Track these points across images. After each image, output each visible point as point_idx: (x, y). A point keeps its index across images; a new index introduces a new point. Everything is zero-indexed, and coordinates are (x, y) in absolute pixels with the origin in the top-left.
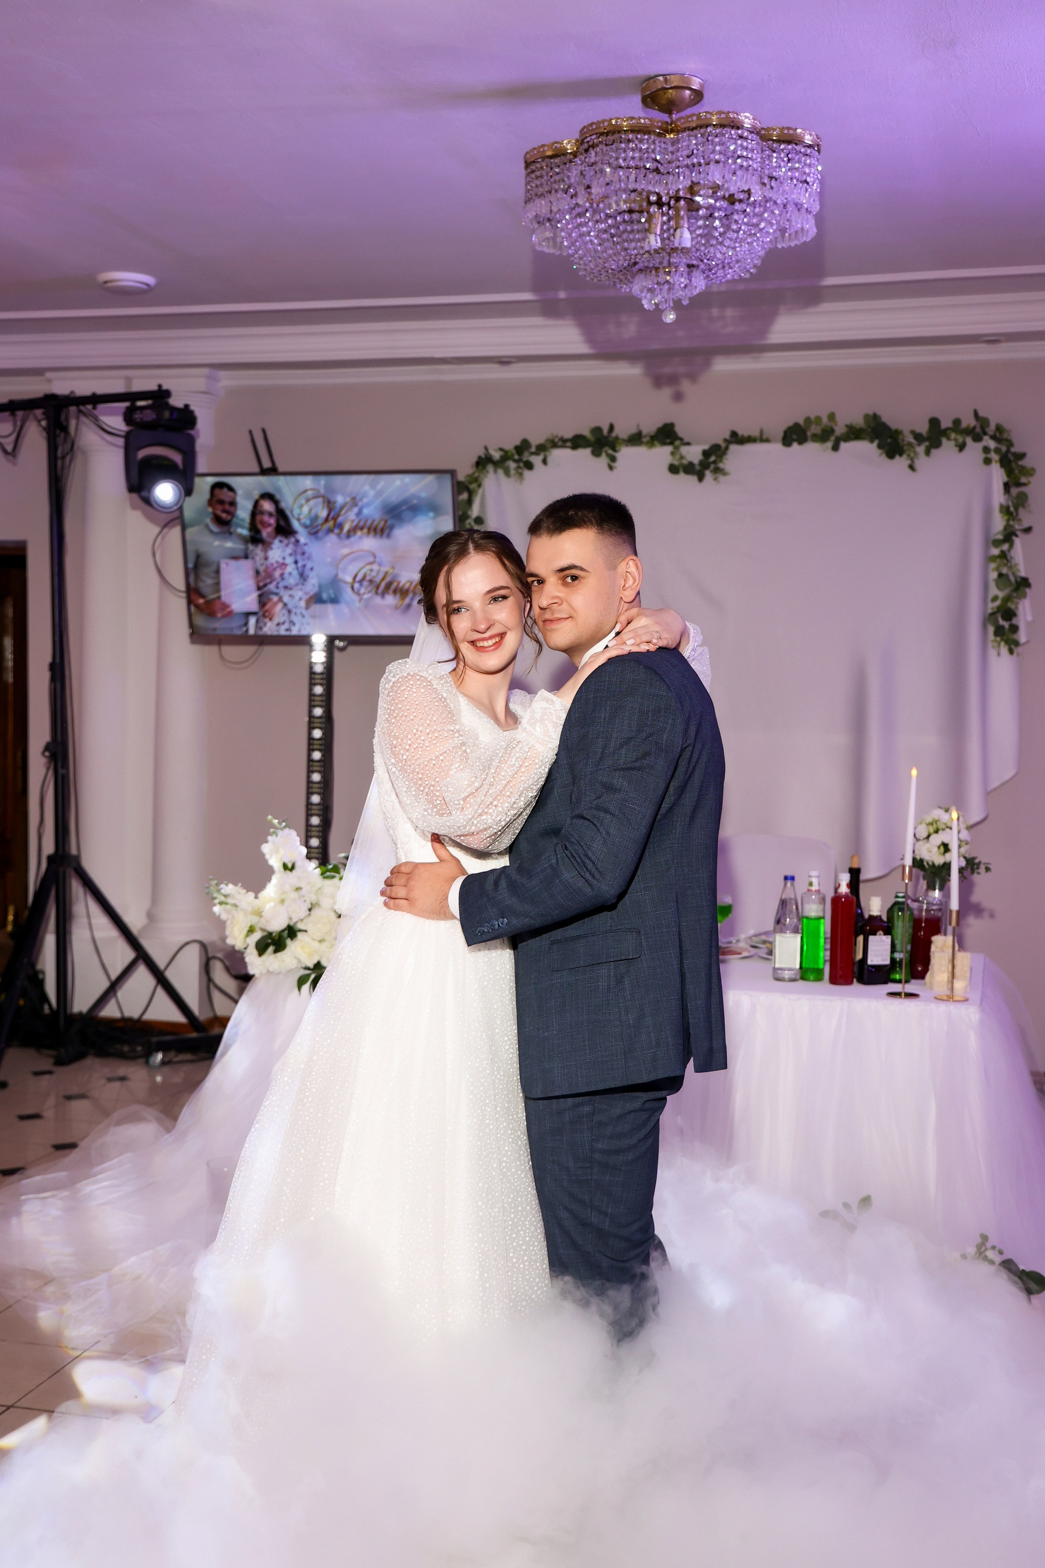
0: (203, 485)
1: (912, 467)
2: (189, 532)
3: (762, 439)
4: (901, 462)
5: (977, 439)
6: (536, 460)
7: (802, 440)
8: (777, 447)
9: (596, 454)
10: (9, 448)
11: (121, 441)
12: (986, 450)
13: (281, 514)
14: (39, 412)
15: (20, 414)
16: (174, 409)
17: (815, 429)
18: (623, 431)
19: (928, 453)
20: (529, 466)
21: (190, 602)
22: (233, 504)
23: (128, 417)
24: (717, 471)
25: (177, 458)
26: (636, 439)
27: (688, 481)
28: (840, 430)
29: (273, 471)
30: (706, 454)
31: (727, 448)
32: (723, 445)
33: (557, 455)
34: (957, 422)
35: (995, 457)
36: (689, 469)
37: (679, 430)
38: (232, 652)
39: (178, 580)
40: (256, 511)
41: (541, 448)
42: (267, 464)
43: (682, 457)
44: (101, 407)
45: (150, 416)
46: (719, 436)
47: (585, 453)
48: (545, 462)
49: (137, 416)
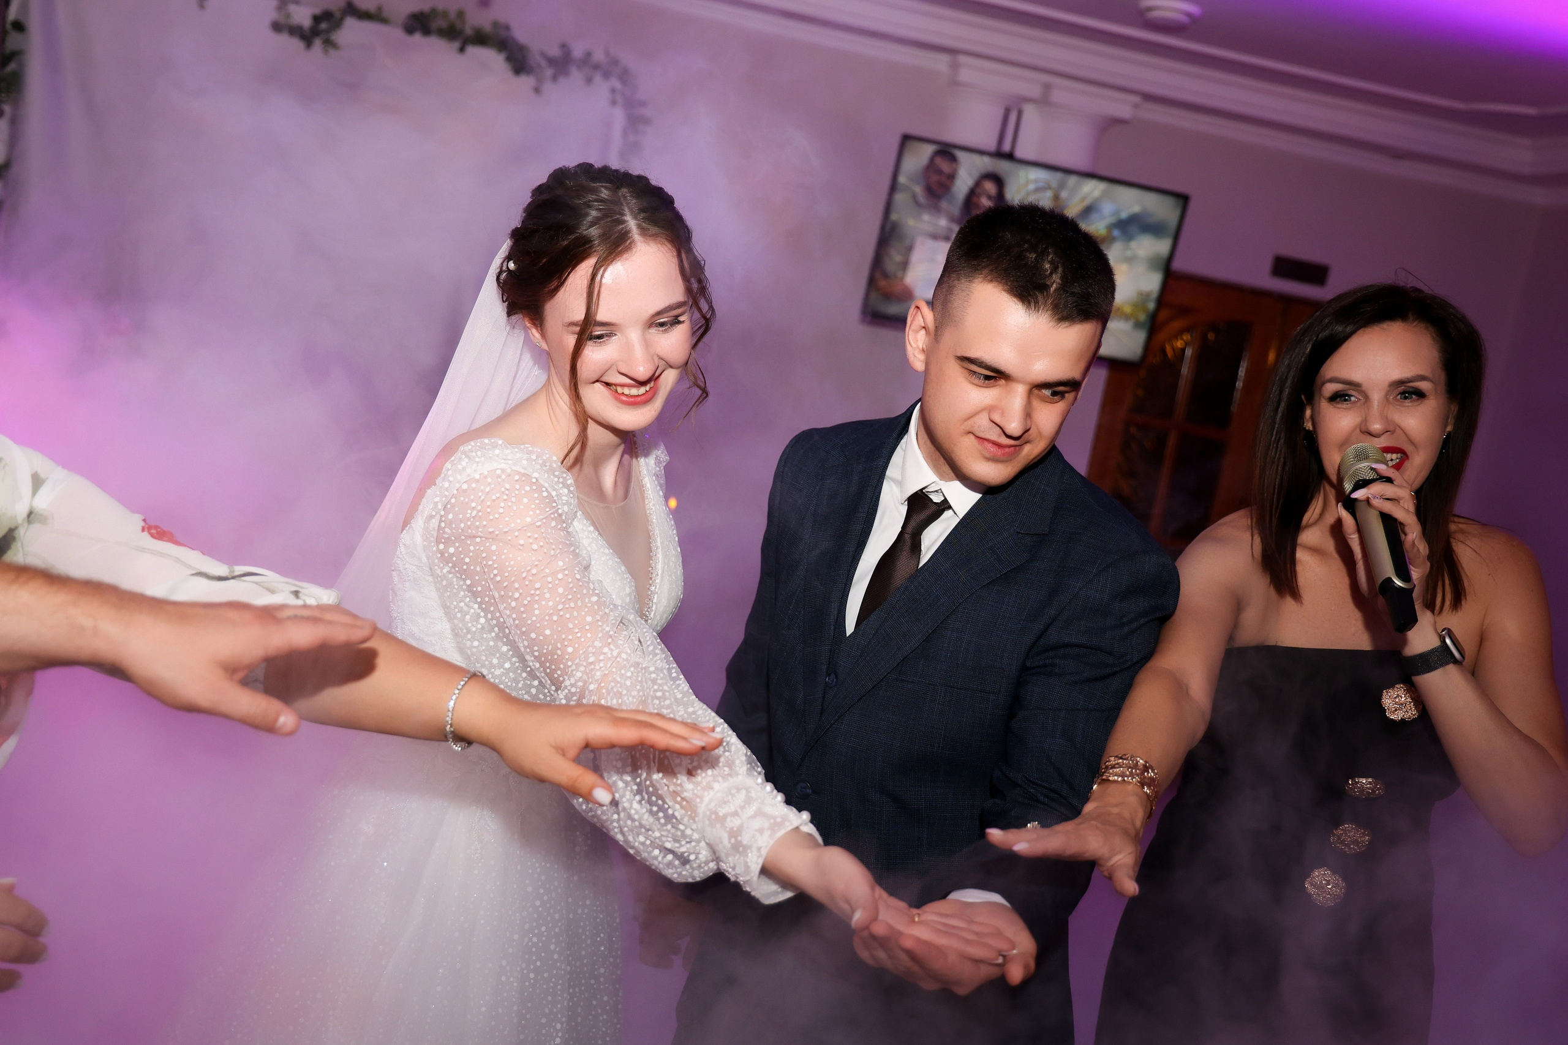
1: (537, 90)
4: (526, 82)
5: (607, 75)
7: (426, 31)
8: (397, 33)
12: (613, 91)
17: (442, 23)
19: (555, 78)
24: (329, 43)
28: (469, 31)
31: (342, 19)
32: (338, 15)
34: (589, 55)
35: (619, 98)
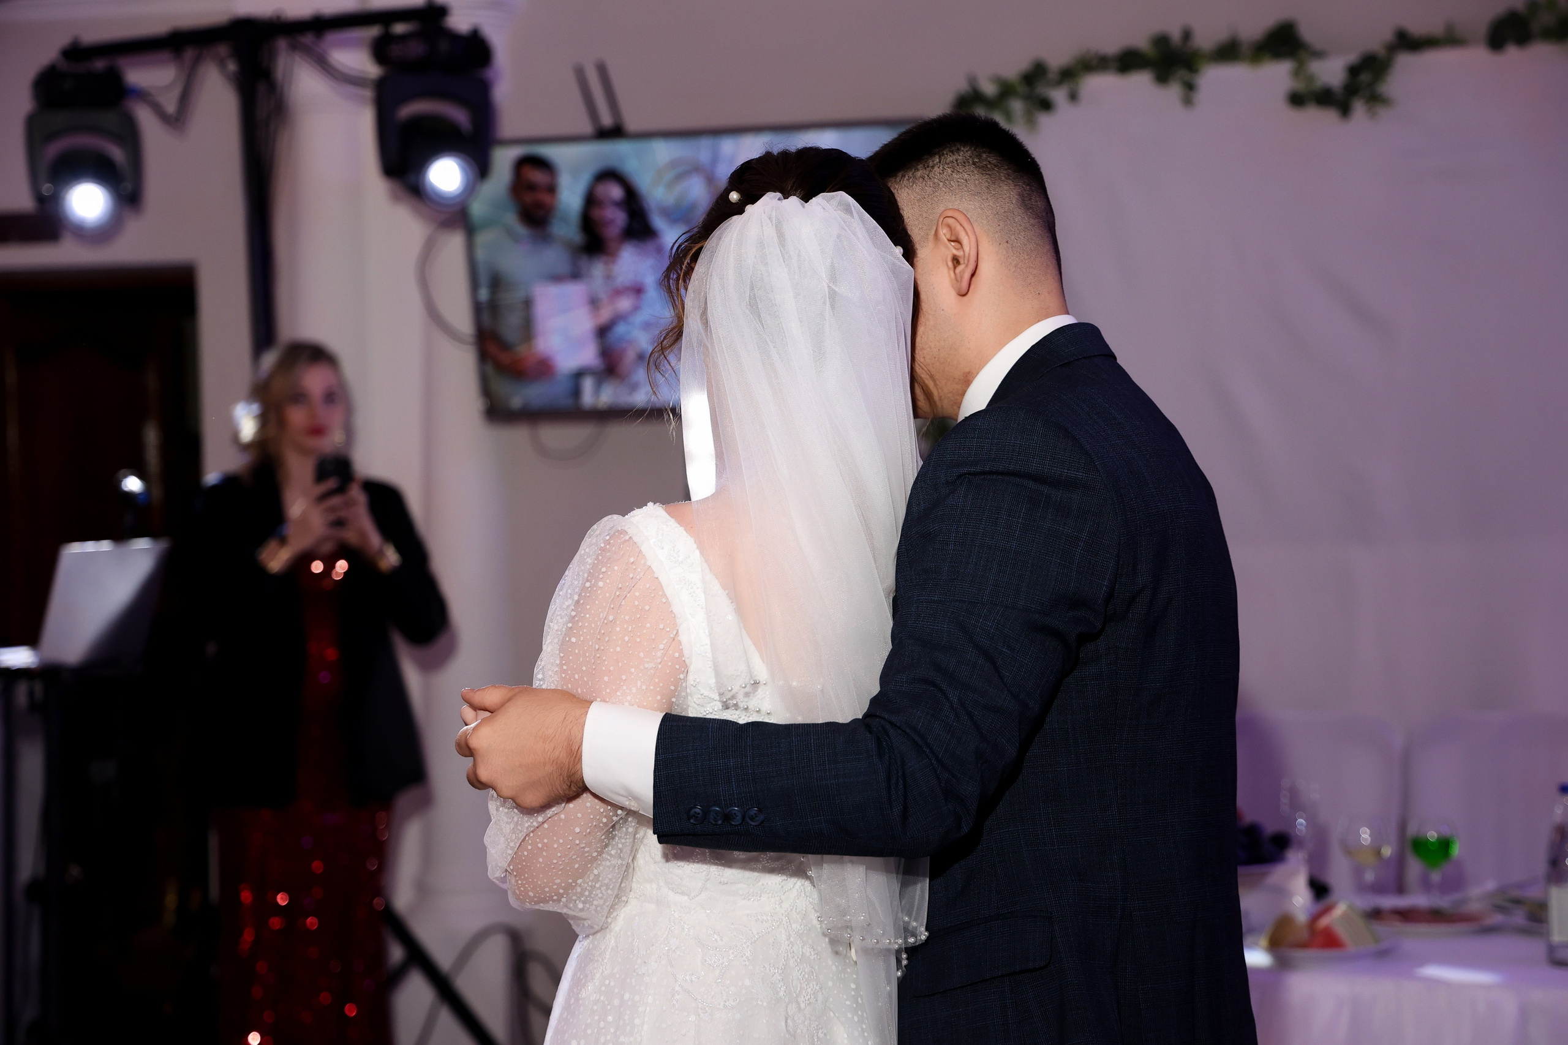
0: (504, 159)
2: (483, 239)
3: (1450, 39)
6: (1058, 95)
9: (1162, 78)
10: (171, 108)
11: (368, 93)
13: (633, 202)
14: (223, 49)
15: (189, 54)
16: (454, 37)
18: (1206, 39)
20: (1046, 105)
21: (484, 355)
22: (552, 189)
23: (380, 50)
25: (459, 116)
26: (1228, 52)
27: (1323, 119)
29: (615, 132)
30: (1354, 71)
33: (1096, 84)
36: (1324, 98)
37: (1307, 33)
38: (555, 435)
39: (462, 320)
40: (591, 200)
41: (1069, 75)
42: (607, 120)
43: (1311, 78)
44: (331, 37)
45: (416, 49)
46: (1376, 39)
47: (1141, 81)
48: (1073, 97)
49: (396, 51)
